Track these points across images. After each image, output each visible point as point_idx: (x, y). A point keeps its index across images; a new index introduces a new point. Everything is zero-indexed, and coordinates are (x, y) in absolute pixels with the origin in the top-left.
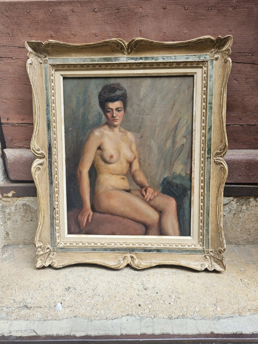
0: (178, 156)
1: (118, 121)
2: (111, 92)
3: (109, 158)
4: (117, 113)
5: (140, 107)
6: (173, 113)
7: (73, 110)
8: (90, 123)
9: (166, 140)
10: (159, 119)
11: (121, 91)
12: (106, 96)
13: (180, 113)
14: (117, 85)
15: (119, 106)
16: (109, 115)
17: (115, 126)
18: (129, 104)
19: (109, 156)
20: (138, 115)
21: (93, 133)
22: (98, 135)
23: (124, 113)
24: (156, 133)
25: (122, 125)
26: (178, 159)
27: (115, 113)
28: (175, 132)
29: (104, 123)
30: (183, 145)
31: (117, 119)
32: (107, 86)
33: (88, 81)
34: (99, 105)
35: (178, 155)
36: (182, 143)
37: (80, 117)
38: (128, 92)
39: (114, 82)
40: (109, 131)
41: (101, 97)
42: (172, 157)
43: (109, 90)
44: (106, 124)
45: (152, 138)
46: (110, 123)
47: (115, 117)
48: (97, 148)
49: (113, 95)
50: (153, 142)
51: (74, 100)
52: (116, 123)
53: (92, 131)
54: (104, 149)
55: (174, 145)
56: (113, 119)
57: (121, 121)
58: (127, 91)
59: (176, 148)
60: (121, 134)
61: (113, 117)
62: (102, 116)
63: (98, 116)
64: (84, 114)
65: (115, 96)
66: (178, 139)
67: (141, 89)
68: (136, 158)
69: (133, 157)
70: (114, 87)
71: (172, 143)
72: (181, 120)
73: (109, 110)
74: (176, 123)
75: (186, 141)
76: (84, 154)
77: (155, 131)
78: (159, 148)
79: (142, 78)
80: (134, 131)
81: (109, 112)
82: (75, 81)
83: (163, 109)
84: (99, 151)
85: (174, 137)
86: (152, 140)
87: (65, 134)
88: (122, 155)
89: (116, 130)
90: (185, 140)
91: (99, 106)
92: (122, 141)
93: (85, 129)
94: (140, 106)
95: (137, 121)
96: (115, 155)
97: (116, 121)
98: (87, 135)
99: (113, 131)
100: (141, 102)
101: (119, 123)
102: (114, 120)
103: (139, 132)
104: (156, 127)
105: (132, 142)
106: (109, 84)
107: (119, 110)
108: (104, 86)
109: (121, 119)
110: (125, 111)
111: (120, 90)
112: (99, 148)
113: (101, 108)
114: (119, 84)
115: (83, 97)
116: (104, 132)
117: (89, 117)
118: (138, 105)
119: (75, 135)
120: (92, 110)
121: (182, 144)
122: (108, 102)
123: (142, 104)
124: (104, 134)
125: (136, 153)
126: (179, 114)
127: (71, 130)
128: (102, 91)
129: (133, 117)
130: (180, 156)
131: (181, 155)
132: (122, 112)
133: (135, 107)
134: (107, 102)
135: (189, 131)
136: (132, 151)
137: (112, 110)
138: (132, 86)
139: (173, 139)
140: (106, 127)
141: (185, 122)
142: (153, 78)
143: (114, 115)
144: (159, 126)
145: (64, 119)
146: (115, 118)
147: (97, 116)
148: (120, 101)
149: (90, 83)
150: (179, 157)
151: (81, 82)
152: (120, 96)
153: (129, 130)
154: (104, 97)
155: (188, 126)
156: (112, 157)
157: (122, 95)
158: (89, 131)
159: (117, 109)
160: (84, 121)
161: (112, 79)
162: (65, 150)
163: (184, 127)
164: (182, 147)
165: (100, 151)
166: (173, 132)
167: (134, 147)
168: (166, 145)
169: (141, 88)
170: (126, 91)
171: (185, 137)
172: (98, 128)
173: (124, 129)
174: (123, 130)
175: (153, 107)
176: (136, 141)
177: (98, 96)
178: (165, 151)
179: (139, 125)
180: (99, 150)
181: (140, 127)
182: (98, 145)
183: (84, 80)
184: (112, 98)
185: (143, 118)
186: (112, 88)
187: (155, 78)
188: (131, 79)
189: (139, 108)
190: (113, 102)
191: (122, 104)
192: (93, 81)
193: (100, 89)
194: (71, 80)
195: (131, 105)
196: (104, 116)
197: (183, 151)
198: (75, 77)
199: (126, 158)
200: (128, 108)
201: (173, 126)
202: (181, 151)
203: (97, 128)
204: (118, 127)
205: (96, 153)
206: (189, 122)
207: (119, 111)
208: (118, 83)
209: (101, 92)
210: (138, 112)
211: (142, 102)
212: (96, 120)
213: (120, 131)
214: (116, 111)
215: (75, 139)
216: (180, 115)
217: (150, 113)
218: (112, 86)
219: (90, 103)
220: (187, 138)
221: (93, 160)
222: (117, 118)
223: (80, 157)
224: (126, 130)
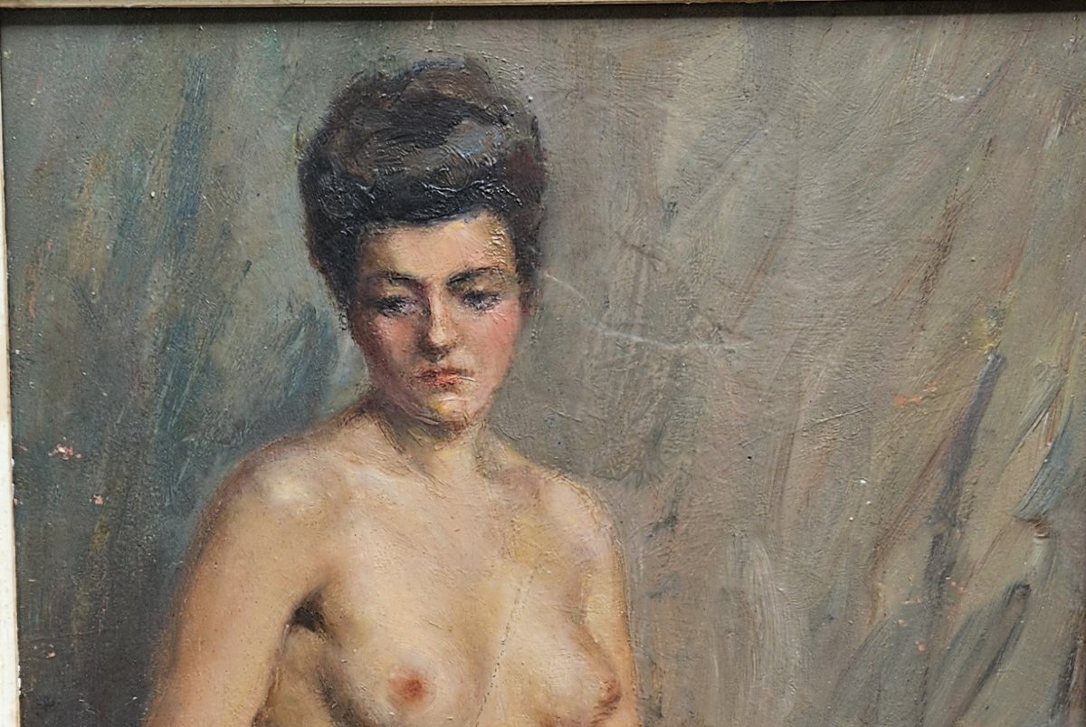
0: (981, 683)
1: (469, 384)
2: (403, 138)
3: (391, 699)
4: (460, 312)
5: (661, 266)
6: (940, 319)
7: (82, 291)
8: (234, 398)
9: (880, 550)
10: (821, 371)
11: (496, 133)
12: (369, 170)
13: (999, 315)
14: (460, 80)
15: (478, 261)
16: (390, 329)
17: (444, 429)
18: (559, 240)
19: (392, 682)
20: (636, 339)
21: (259, 490)
22: (298, 504)
23: (514, 319)
24: (796, 483)
25: (498, 419)
26: (973, 712)
27: (445, 318)
28: (955, 477)
29: (350, 397)
30: (1021, 592)
31: (459, 372)
32: (377, 83)
33: (209, 41)
34: (310, 246)
35: (975, 674)
36: (1010, 579)
37: (148, 349)
38: (551, 140)
39: (435, 56)
40: (391, 470)
41: (325, 181)
42: (924, 696)
43: (392, 117)
44: (371, 406)
45: (761, 532)
46: (397, 399)
47: (445, 351)
48: (284, 611)
49: (425, 162)
50: (762, 568)
51: (97, 201)
52: (449, 404)
53: (247, 472)
54: (348, 621)
55: (940, 590)
56: (426, 364)
57: (493, 384)
58: (544, 127)
59: (962, 618)
60: (493, 493)
61: (426, 349)
62: (330, 345)
63: (298, 344)
64: (177, 329)
65: (438, 176)
66: (976, 543)
67: (664, 113)
68: (617, 698)
69: (595, 691)
70: (437, 97)
71: (928, 574)
72: (1002, 378)
73: (392, 291)
74: (960, 400)
75: (1049, 558)
76: (174, 662)
77: (782, 469)
78: (819, 617)
79: (676, 22)
80: (604, 474)
81: (393, 304)
82: (107, 42)
83: (850, 286)
84: (307, 642)
85: (949, 517)
86: (757, 550)
87: (16, 496)
88: (498, 678)
89: (455, 458)
90: (1039, 548)
91: (306, 254)
92: (504, 553)
93: (183, 450)
94: (652, 255)
95: (626, 387)
96: (442, 676)
97: (450, 387)
98: (200, 503)
99: (424, 467)
100: (667, 221)
101: (473, 406)
102: (430, 375)
103: (644, 478)
104: (791, 438)
105: (589, 566)
106: (389, 72)
107: (480, 288)
108: (355, 90)
109: (491, 372)
110: (526, 302)
111: (485, 119)
112: (308, 615)
113: (323, 270)
114: (474, 73)
115: (172, 177)
116: (352, 474)
117: (225, 353)
118: (640, 249)
119: (99, 501)
120: (243, 294)
121: (1017, 587)
122: (381, 219)
123: (677, 241)
124: (347, 499)
125: (621, 661)
126: (987, 325)
127: (69, 464)
128: (332, 126)
129: (597, 348)
130: (991, 683)
131: (1002, 675)
132: (503, 311)
133: (617, 267)
134: (373, 227)
135: (1071, 472)
136: (587, 644)
137: (419, 287)
138: (591, 91)
139: (938, 539)
140: (367, 433)
141: (1038, 394)
142: (766, 22)
143: (439, 337)
144: (814, 427)
145: (12, 367)
146: (443, 363)
147: (291, 339)
148: (483, 217)
149: (234, 57)
150: (988, 692)
151: (152, 47)
152: (487, 173)
153: (566, 464)
154: (346, 176)
155: (1059, 429)
156: (413, 689)
157: (503, 161)
158: (220, 473)
159: (464, 286)
160: (180, 381)
161: (416, 27)
162: (20, 634)
163: (1030, 437)
164: (1016, 608)
165: (312, 636)
166: (938, 477)
167: (603, 610)
168: (873, 595)
169: (670, 107)
170: (534, 129)
171: (1037, 522)
172: (296, 440)
173: (524, 453)
174: (508, 458)
175: (766, 264)
176: (620, 561)
177: (301, 171)
178: (866, 644)
179: (648, 423)
180: (302, 630)
181: (657, 435)
182: (296, 593)
183: (180, 36)
184: (416, 184)
185: (677, 362)
186: (420, 101)
187: (788, 20)
188: (581, 24)
189: (643, 278)
190: (423, 222)
191: (506, 245)
192: (257, 44)
193: (315, 117)
194: (71, 28)
195: (581, 253)
196: (347, 343)
197: (1023, 641)
198: (104, 9)
199: (540, 696)
200: (555, 279)
201: (938, 426)
202: (1006, 644)
203: (287, 442)
204: (470, 435)
205: (280, 654)
206: (1068, 394)
207: (475, 298)
208: (470, 63)
209: (323, 137)
210: (639, 311)
211: (675, 228)
212: (283, 374)
213: (485, 468)
214: (455, 301)
215: (100, 541)
216: (994, 334)
217: (743, 322)
218: (418, 86)
219: (226, 233)
220: (1057, 535)
221: (256, 720)
222: (459, 358)
223: (143, 689)
224: (533, 460)
